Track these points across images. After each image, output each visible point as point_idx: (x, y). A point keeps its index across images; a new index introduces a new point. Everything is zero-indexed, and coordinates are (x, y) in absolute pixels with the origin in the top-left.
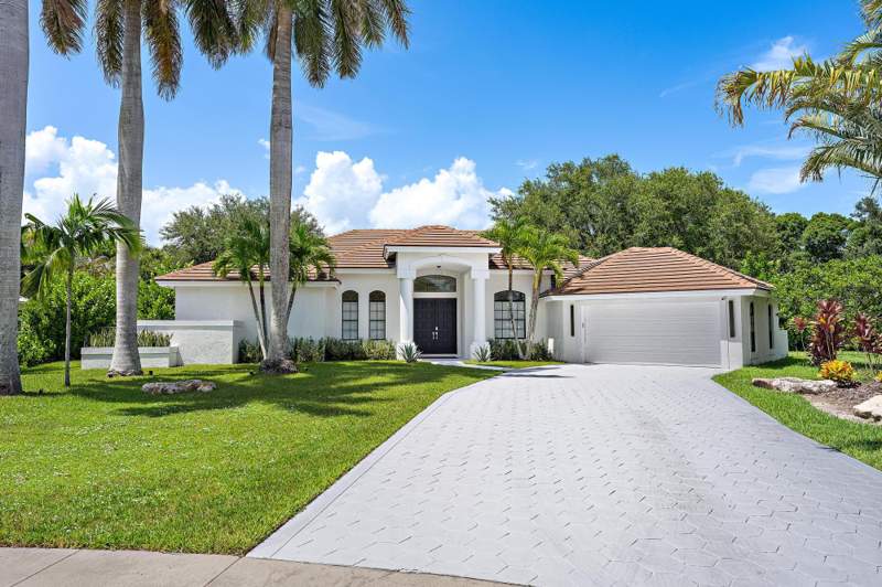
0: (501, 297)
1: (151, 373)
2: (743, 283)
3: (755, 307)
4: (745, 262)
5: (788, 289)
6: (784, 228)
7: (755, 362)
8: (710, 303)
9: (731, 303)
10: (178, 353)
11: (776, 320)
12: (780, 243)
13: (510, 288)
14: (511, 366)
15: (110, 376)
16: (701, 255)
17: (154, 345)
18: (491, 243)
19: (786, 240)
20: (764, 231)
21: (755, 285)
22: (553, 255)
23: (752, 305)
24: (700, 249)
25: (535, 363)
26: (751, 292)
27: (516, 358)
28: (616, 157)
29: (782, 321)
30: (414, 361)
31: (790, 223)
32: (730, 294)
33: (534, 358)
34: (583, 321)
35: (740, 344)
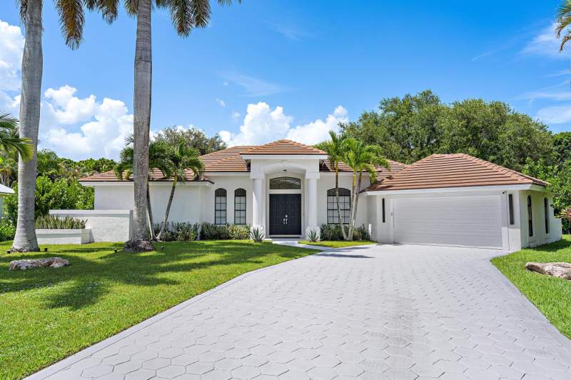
0: (331, 193)
1: (46, 249)
2: (520, 179)
3: (532, 200)
4: (527, 166)
5: (561, 185)
6: (560, 143)
7: (532, 245)
8: (493, 196)
9: (511, 196)
10: (91, 233)
11: (551, 210)
12: (557, 153)
13: (337, 186)
14: (331, 246)
15: (9, 252)
16: (493, 161)
17: (72, 228)
18: (321, 152)
19: (562, 152)
20: (543, 144)
21: (532, 181)
22: (367, 160)
23: (529, 198)
24: (492, 157)
25: (355, 243)
26: (528, 187)
27: (342, 239)
28: (430, 92)
29: (557, 212)
30: (260, 241)
31: (565, 140)
32: (510, 189)
33: (355, 239)
34: (392, 211)
35: (519, 231)
